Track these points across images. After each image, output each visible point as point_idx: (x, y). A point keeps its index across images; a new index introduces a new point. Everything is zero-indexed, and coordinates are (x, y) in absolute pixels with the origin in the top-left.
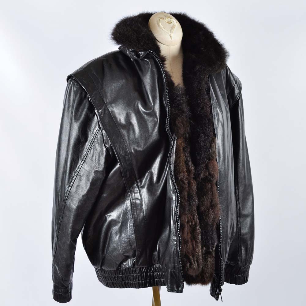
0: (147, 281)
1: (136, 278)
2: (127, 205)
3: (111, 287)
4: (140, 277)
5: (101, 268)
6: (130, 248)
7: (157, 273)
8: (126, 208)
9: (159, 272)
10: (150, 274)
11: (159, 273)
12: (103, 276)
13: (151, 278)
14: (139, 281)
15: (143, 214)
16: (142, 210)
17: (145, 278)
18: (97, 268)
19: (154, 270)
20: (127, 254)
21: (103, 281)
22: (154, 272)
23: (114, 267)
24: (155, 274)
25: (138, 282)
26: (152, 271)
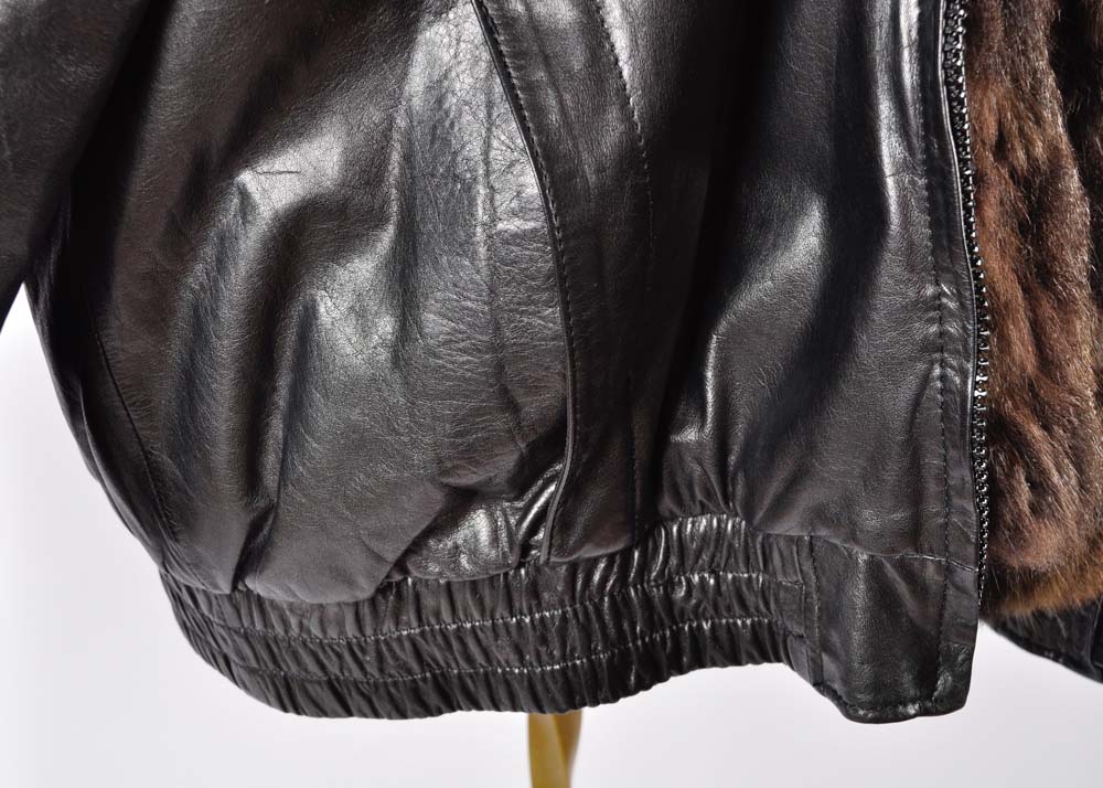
0: (625, 654)
1: (544, 640)
2: (432, 62)
3: (321, 711)
4: (574, 632)
5: (234, 588)
6: (501, 423)
7: (696, 578)
8: (429, 89)
9: (713, 572)
10: (647, 600)
11: (717, 579)
12: (246, 637)
13: (652, 625)
14: (564, 658)
15: (626, 115)
16: (612, 84)
17: (612, 631)
18: (195, 584)
19: (674, 561)
20: (468, 479)
21: (252, 671)
22: (671, 579)
23: (350, 582)
24: (681, 593)
25: (563, 671)
26: (662, 572)
